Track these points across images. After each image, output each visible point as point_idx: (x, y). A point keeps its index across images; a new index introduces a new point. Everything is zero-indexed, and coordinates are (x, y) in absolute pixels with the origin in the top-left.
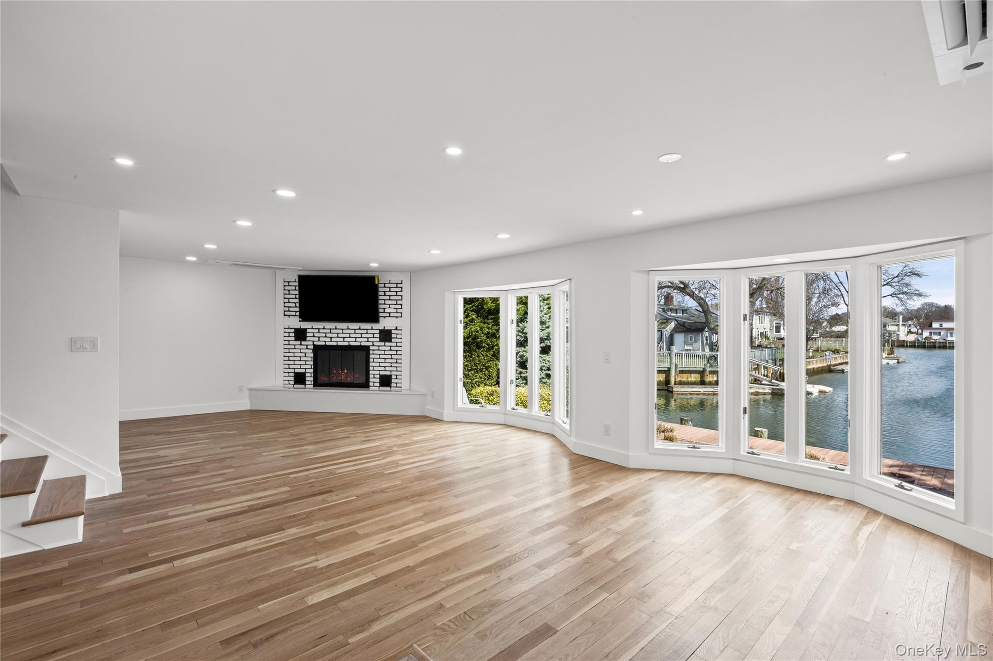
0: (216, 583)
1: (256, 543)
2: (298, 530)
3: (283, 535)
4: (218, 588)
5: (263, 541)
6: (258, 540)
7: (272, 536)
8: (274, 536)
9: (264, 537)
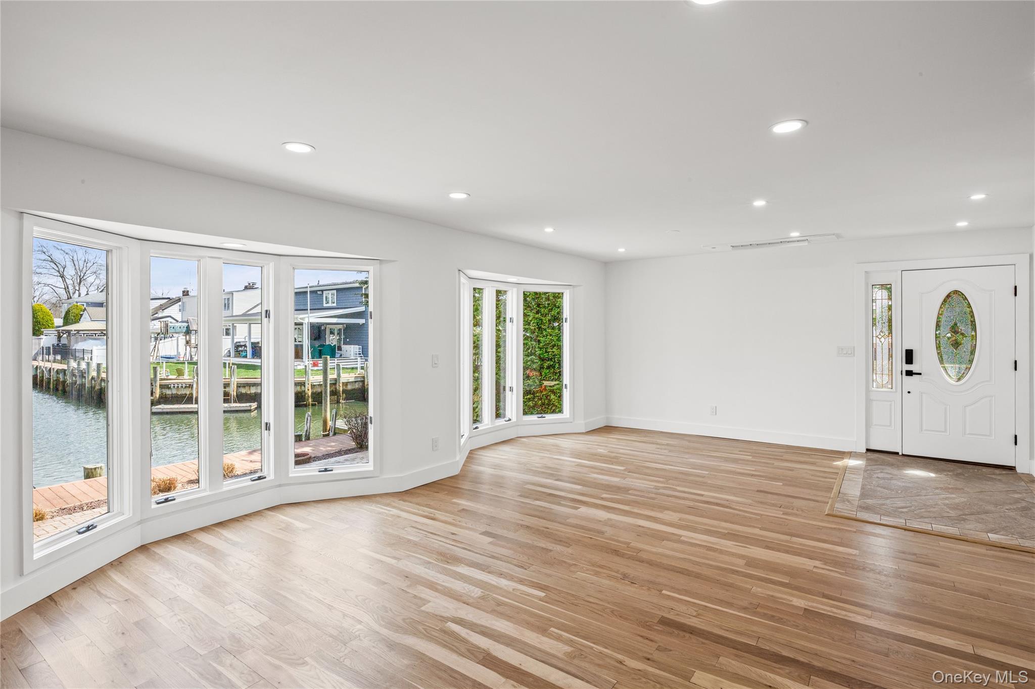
0: (926, 602)
1: (855, 615)
2: (791, 598)
3: (815, 605)
4: (925, 596)
5: (844, 613)
6: (850, 617)
7: (829, 611)
8: (824, 610)
9: (837, 616)
